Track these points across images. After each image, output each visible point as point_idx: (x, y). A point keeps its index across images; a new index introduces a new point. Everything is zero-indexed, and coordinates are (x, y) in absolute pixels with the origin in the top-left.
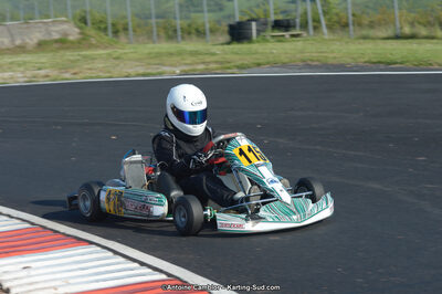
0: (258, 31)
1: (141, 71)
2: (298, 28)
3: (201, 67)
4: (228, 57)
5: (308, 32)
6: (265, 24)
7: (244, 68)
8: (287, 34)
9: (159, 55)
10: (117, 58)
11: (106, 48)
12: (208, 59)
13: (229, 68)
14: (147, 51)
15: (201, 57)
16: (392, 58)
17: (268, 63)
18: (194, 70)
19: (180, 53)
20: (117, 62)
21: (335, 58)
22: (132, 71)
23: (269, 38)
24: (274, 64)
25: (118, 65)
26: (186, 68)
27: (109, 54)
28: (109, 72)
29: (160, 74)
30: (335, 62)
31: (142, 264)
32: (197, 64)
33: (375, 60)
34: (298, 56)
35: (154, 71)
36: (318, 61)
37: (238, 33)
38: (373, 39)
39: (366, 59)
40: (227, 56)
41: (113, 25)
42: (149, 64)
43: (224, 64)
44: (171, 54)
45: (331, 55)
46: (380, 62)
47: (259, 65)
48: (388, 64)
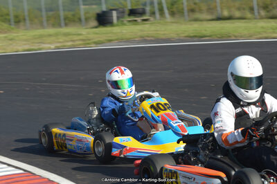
0: (118, 18)
1: (27, 47)
2: (148, 14)
3: (70, 44)
4: (91, 36)
5: (155, 18)
6: (123, 12)
7: (99, 44)
8: (139, 19)
9: (41, 36)
10: (11, 40)
11: (5, 33)
12: (75, 38)
13: (88, 44)
14: (34, 34)
15: (71, 37)
16: (205, 33)
17: (116, 40)
18: (65, 46)
19: (56, 35)
20: (11, 42)
21: (164, 34)
22: (20, 48)
23: (125, 22)
24: (121, 40)
25: (11, 44)
26: (58, 45)
27: (6, 37)
28: (4, 49)
29: (40, 49)
30: (163, 37)
31: (9, 165)
32: (68, 41)
33: (192, 35)
34: (140, 34)
35: (36, 48)
36: (152, 37)
37: (103, 19)
38: (201, 20)
39: (186, 35)
40: (89, 36)
41: (16, 17)
42: (33, 43)
43: (86, 41)
44: (50, 35)
45: (162, 33)
46: (195, 36)
47: (110, 41)
48: (201, 37)
